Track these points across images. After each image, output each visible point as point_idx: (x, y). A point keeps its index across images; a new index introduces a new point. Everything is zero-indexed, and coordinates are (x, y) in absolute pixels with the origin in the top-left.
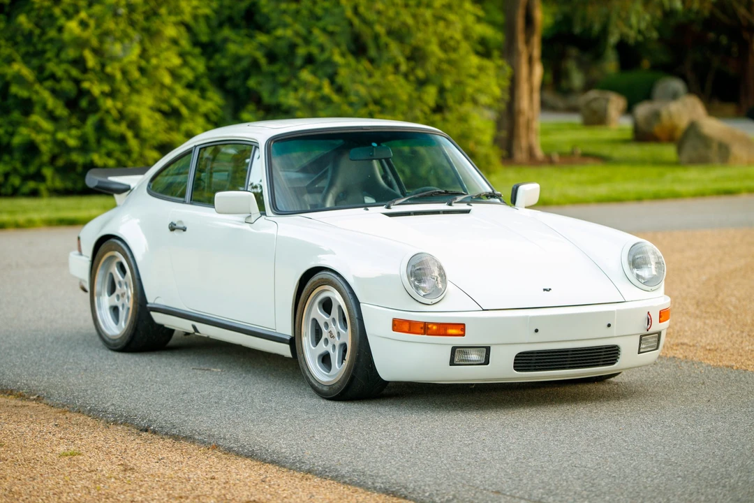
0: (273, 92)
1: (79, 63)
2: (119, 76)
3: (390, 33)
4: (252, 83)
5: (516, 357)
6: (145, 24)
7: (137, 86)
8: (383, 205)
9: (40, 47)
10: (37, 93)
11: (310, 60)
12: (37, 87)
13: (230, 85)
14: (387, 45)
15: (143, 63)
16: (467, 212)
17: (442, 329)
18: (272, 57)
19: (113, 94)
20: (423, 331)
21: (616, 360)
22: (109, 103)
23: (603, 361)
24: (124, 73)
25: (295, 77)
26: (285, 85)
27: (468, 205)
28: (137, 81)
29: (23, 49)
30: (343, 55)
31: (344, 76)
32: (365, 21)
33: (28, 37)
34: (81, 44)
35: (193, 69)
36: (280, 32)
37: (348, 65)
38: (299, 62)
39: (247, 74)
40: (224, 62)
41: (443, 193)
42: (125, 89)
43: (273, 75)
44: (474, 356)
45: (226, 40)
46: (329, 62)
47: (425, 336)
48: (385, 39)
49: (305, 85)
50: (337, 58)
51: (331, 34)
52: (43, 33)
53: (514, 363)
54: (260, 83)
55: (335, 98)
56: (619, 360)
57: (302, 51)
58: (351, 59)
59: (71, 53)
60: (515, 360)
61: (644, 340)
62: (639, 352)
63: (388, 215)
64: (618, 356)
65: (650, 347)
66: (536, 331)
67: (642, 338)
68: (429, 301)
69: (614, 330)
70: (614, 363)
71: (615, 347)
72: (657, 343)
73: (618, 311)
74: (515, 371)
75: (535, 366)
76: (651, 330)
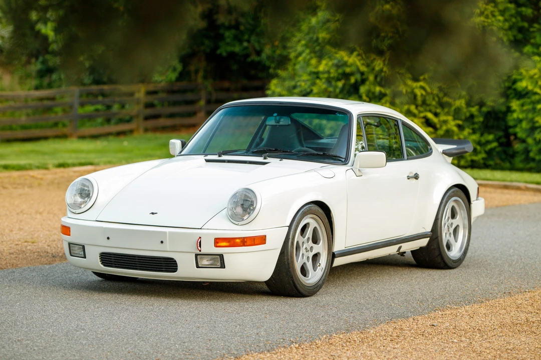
5: (100, 255)
8: (219, 155)
16: (264, 164)
60: (102, 258)
61: (202, 259)
62: (198, 267)
63: (207, 161)
64: (177, 266)
65: (211, 265)
66: (108, 238)
67: (198, 257)
68: (74, 211)
69: (167, 246)
70: (176, 271)
71: (173, 259)
72: (221, 263)
73: (170, 233)
74: (102, 266)
75: (116, 264)
76: (204, 251)
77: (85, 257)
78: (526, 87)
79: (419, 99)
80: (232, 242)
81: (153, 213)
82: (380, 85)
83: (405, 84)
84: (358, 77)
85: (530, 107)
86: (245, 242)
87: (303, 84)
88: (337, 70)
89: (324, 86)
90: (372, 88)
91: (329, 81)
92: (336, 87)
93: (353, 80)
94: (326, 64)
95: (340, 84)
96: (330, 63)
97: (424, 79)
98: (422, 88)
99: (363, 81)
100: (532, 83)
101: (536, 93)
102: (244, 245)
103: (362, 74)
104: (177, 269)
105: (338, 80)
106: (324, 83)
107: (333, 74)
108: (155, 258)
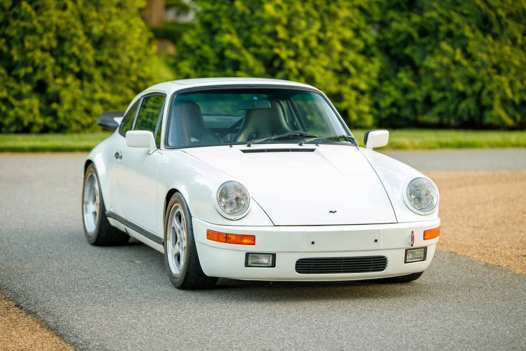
0: (423, 58)
1: (274, 35)
2: (301, 44)
3: (510, 15)
4: (408, 51)
5: (297, 262)
6: (325, 7)
7: (316, 52)
8: (245, 144)
9: (250, 23)
10: (243, 55)
11: (450, 34)
12: (244, 52)
13: (393, 52)
14: (507, 24)
15: (321, 35)
16: (312, 150)
17: (239, 239)
18: (423, 32)
19: (296, 58)
20: (225, 240)
21: (385, 267)
22: (291, 64)
23: (373, 268)
24: (306, 42)
25: (437, 46)
26: (431, 53)
27: (316, 145)
28: (316, 48)
29: (238, 24)
30: (473, 32)
31: (472, 46)
32: (490, 7)
33: (242, 16)
34: (275, 21)
35: (364, 40)
36: (428, 14)
37: (477, 39)
38: (441, 36)
39: (405, 44)
40: (389, 35)
41: (299, 136)
42: (306, 53)
43: (424, 45)
44: (265, 260)
45: (392, 20)
46: (463, 37)
47: (227, 244)
48: (505, 20)
49: (444, 53)
50: (468, 33)
51: (466, 16)
52: (253, 12)
53: (296, 267)
54: (414, 51)
55: (464, 62)
56: (387, 267)
57: (443, 29)
58: (479, 34)
59: (268, 28)
60: (297, 265)
62: (405, 262)
63: (244, 151)
64: (386, 264)
65: (416, 258)
66: (313, 243)
67: (408, 252)
68: (232, 218)
69: (381, 244)
70: (383, 270)
72: (424, 256)
74: (298, 273)
75: (314, 270)
76: (415, 246)
80: (430, 234)
108: (363, 259)
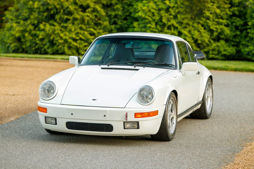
8: (107, 65)
23: (106, 130)
44: (52, 121)
47: (39, 111)
60: (67, 124)
61: (126, 124)
62: (124, 128)
63: (102, 68)
64: (113, 128)
65: (131, 127)
66: (72, 114)
67: (125, 123)
68: (45, 99)
69: (107, 117)
70: (112, 131)
71: (110, 125)
72: (137, 126)
73: (109, 111)
74: (67, 129)
75: (76, 128)
76: (128, 120)
77: (56, 124)
78: (141, 16)
79: (86, 22)
80: (143, 115)
81: (94, 100)
82: (66, 14)
83: (78, 14)
84: (55, 10)
85: (143, 25)
86: (149, 114)
87: (25, 14)
88: (43, 7)
89: (37, 15)
90: (62, 16)
91: (39, 13)
92: (43, 16)
93: (52, 12)
94: (38, 4)
95: (45, 14)
96: (40, 4)
97: (89, 12)
98: (88, 16)
99: (58, 13)
100: (144, 13)
101: (147, 19)
102: (149, 116)
103: (57, 9)
104: (113, 130)
105: (44, 12)
106: (36, 14)
107: (42, 9)
108: (100, 124)
